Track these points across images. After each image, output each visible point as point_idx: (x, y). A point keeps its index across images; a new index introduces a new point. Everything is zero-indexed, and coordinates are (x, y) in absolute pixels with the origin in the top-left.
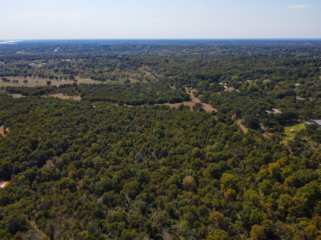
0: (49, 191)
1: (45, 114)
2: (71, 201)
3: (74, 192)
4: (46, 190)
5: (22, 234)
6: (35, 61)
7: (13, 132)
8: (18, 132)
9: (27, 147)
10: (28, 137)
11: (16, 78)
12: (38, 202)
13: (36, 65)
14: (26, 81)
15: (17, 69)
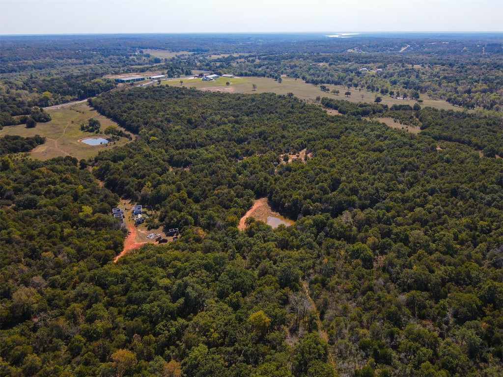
0: (335, 253)
1: (361, 144)
2: (360, 279)
3: (368, 268)
4: (332, 250)
5: (291, 292)
6: (369, 65)
7: (315, 160)
8: (321, 162)
9: (325, 185)
10: (330, 172)
11: (337, 87)
12: (318, 262)
13: (368, 72)
14: (348, 94)
15: (342, 74)
